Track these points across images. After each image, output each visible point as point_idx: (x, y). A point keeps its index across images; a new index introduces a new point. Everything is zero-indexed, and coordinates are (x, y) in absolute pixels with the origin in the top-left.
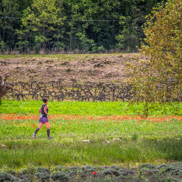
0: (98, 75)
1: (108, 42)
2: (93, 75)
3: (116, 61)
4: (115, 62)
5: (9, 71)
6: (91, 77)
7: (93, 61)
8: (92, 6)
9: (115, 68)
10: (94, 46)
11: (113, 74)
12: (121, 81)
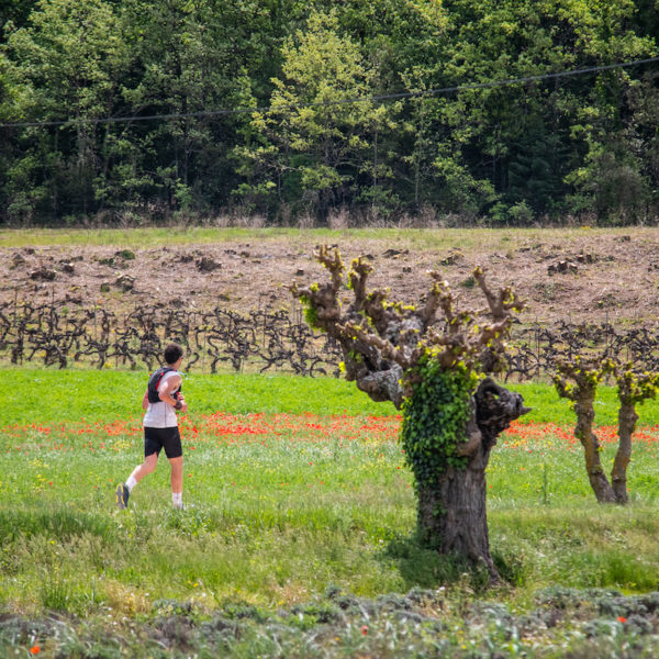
0: (566, 300)
1: (543, 190)
2: (552, 299)
3: (615, 255)
4: (611, 259)
5: (272, 284)
6: (547, 307)
7: (537, 252)
8: (486, 71)
9: (617, 276)
10: (495, 203)
11: (618, 298)
12: (651, 322)
